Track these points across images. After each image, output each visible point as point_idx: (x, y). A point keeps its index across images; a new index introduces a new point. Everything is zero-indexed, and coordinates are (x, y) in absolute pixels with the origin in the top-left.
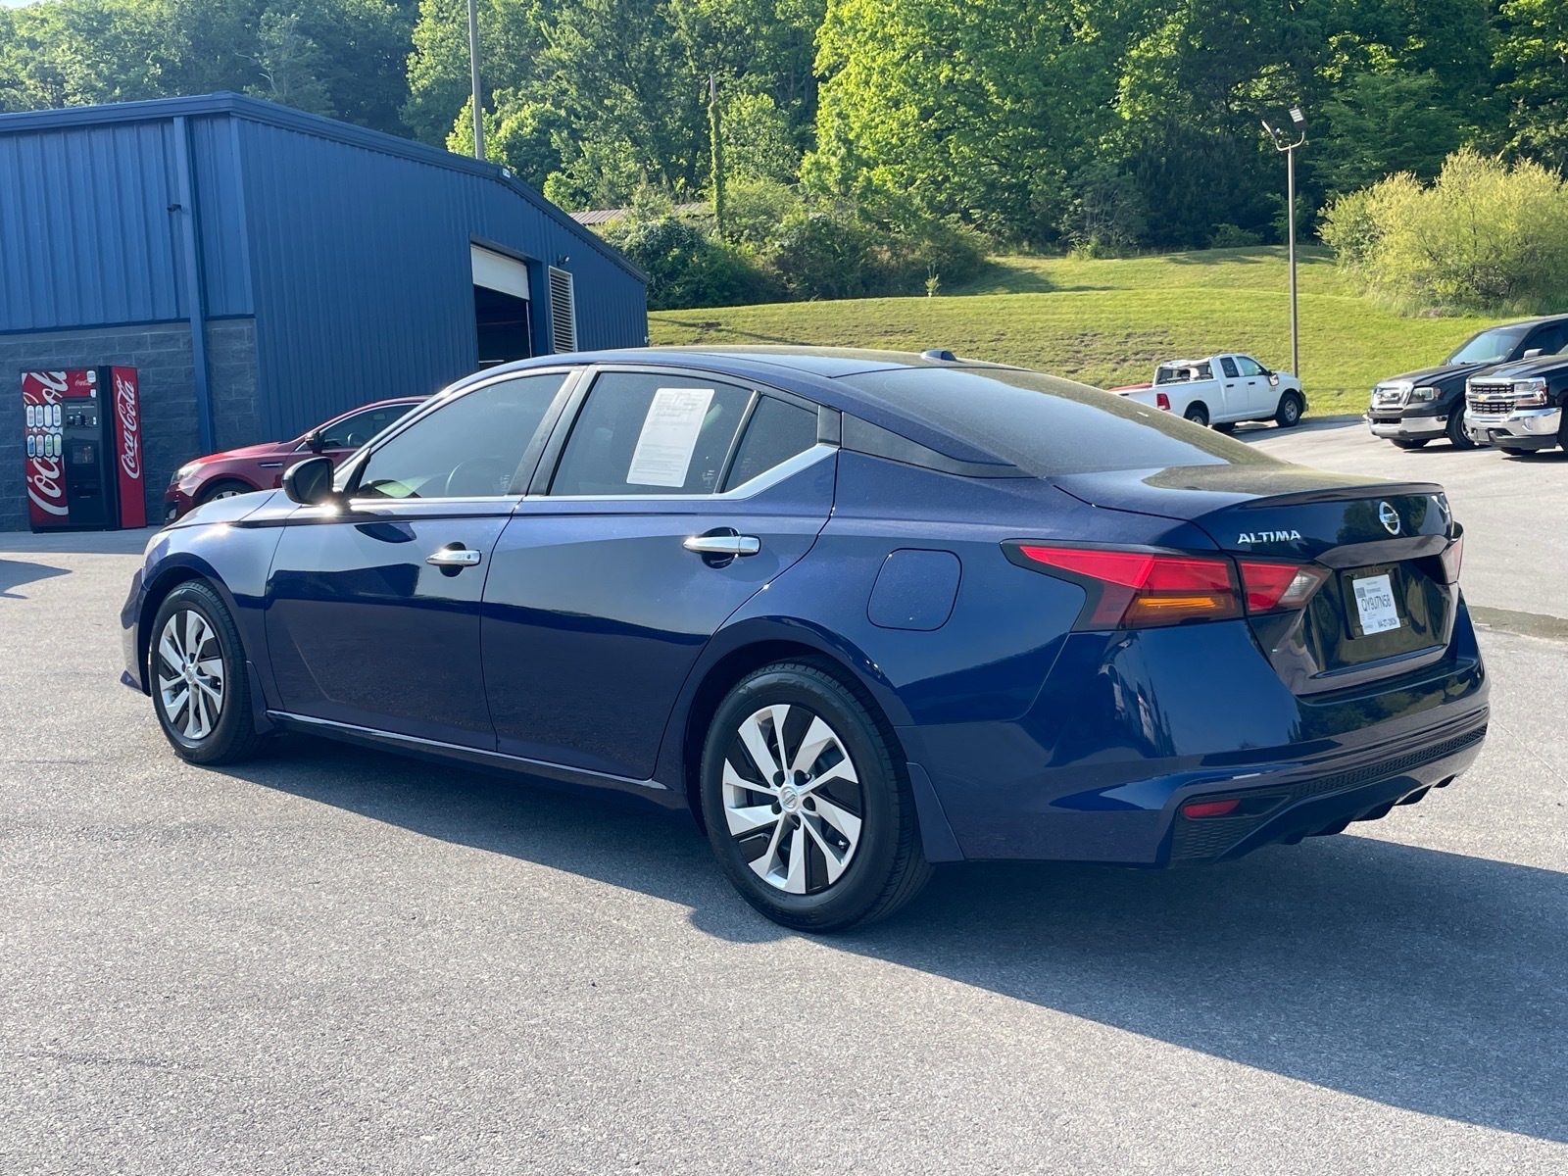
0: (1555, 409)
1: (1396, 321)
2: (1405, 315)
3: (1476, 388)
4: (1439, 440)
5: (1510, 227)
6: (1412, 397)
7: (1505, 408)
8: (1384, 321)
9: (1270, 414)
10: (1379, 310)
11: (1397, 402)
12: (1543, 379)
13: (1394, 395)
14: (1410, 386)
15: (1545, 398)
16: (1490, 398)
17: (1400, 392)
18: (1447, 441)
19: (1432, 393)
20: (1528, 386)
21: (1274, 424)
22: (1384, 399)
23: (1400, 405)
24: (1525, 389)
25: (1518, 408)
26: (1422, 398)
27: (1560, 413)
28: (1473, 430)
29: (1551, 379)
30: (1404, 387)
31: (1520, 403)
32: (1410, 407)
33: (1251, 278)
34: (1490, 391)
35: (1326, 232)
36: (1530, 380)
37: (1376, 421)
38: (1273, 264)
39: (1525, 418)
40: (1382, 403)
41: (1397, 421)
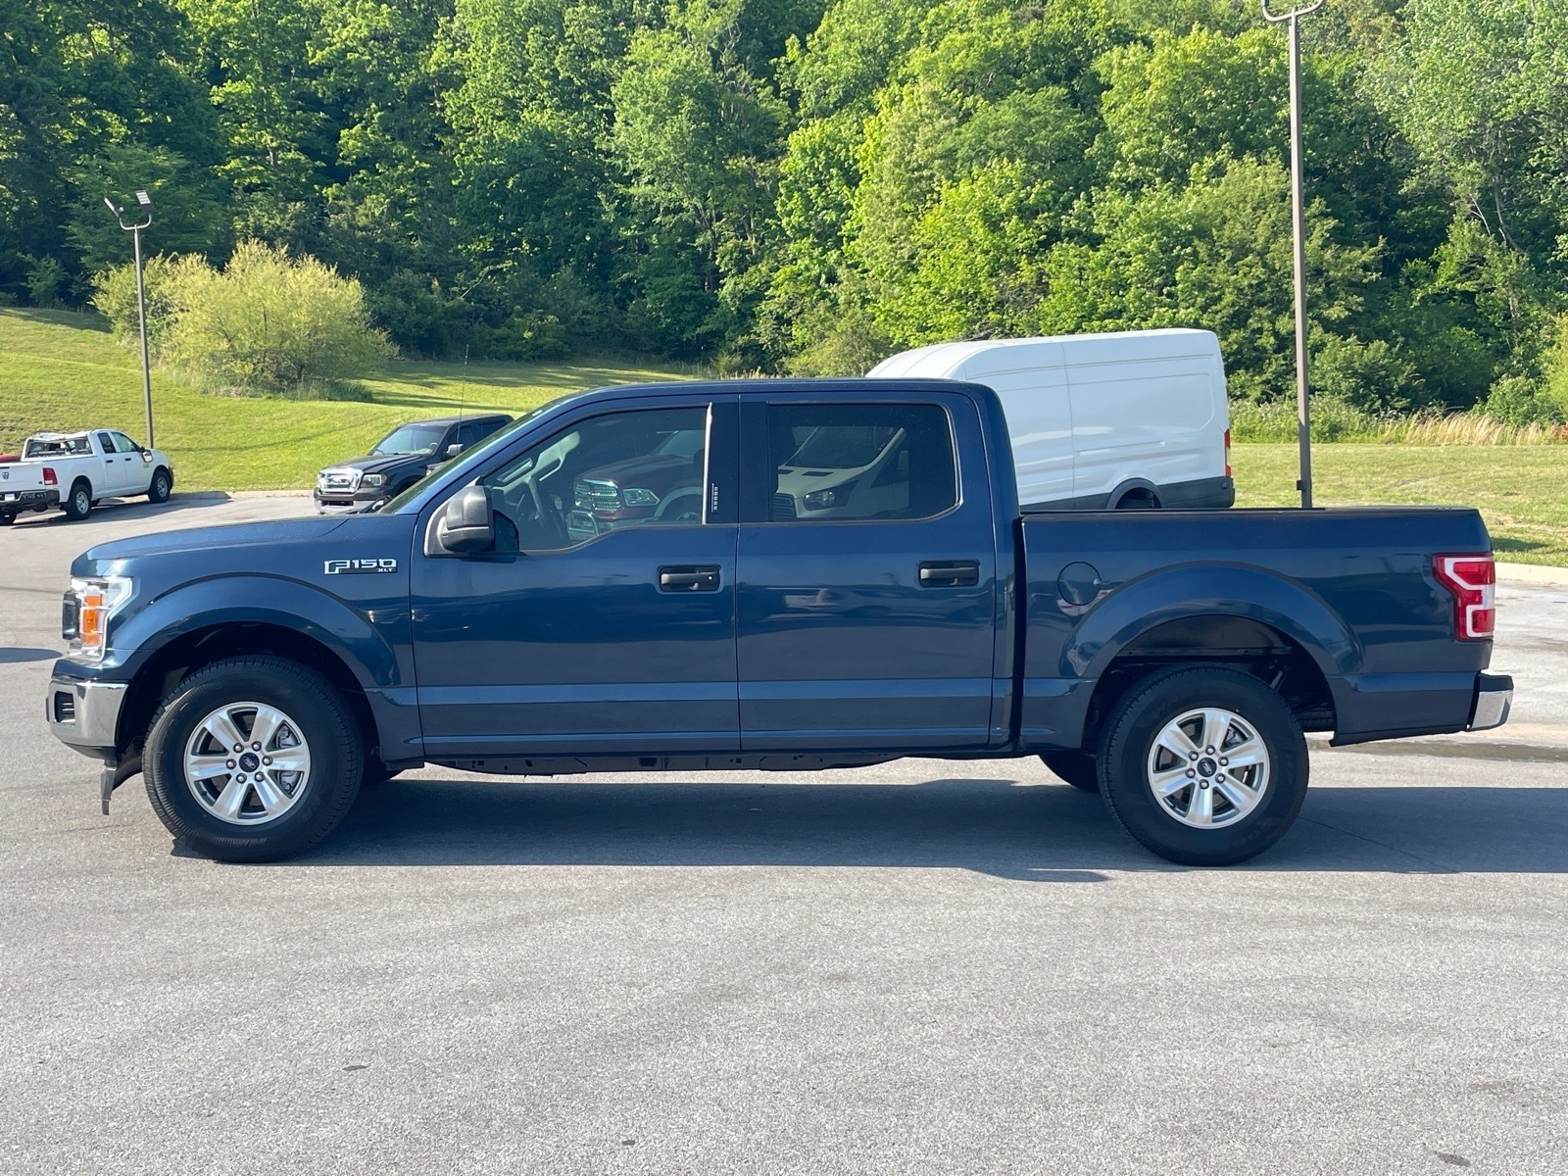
1: (197, 397)
2: (205, 392)
5: (302, 317)
6: (362, 483)
8: (188, 398)
9: (143, 490)
10: (178, 386)
11: (348, 486)
13: (344, 481)
14: (360, 473)
17: (349, 478)
19: (380, 479)
21: (145, 498)
22: (332, 483)
23: (351, 490)
26: (369, 484)
30: (352, 474)
32: (361, 491)
33: (22, 342)
35: (99, 301)
37: (325, 503)
38: (40, 329)
40: (330, 486)
41: (348, 503)
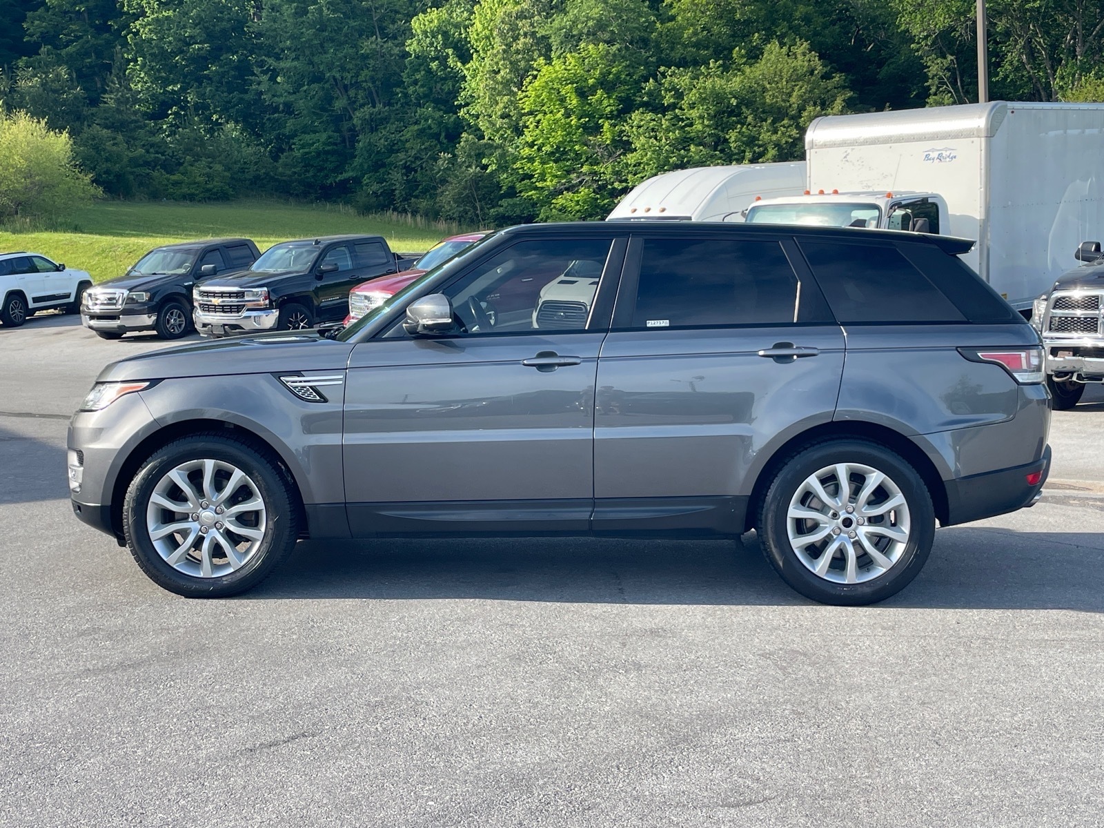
0: (274, 311)
3: (206, 294)
4: (145, 331)
6: (130, 300)
7: (239, 309)
11: (115, 304)
12: (265, 289)
13: (112, 299)
14: (125, 292)
15: (267, 302)
16: (223, 302)
18: (155, 332)
19: (145, 297)
20: (256, 294)
22: (99, 302)
23: (118, 307)
24: (253, 295)
25: (248, 310)
26: (135, 300)
27: (278, 313)
28: (205, 325)
29: (270, 289)
30: (120, 292)
31: (250, 305)
32: (128, 306)
34: (222, 297)
36: (254, 290)
37: (95, 318)
39: (255, 317)
41: (115, 318)
